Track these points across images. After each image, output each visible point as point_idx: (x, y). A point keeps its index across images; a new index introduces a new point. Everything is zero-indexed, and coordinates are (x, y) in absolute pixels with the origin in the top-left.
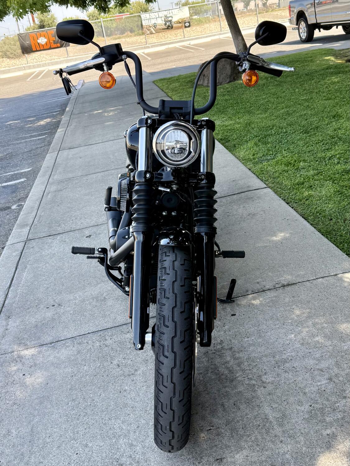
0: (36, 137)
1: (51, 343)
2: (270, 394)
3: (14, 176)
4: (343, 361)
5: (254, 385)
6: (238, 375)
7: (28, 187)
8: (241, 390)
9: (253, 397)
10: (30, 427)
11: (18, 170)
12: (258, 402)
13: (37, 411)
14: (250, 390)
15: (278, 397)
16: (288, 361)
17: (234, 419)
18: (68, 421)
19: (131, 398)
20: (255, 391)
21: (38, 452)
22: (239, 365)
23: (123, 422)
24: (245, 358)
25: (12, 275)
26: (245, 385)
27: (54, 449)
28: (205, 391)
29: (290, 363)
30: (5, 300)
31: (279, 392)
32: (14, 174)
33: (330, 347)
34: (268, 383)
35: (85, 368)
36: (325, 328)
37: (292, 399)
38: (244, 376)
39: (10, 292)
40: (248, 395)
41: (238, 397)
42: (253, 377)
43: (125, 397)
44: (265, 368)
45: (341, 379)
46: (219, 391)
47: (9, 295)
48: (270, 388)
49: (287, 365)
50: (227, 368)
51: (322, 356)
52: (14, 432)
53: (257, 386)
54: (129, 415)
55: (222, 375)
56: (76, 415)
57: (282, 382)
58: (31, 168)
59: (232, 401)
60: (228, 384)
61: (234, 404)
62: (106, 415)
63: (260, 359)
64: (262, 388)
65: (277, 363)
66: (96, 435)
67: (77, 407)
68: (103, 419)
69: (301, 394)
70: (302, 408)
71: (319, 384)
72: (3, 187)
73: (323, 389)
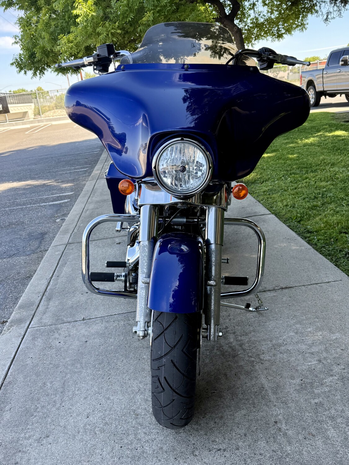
0: (79, 169)
2: (266, 369)
3: (59, 198)
4: (331, 348)
5: (253, 361)
6: (240, 353)
7: (71, 206)
8: (241, 364)
9: (252, 371)
10: (62, 381)
11: (63, 193)
12: (256, 374)
13: (68, 370)
14: (250, 364)
15: (274, 372)
16: (283, 345)
17: (234, 386)
18: (94, 379)
20: (253, 366)
21: (68, 401)
22: (241, 345)
23: (140, 383)
24: (246, 341)
25: (54, 268)
26: (245, 361)
27: (82, 399)
28: (210, 363)
29: (285, 347)
31: (274, 368)
32: (60, 196)
33: (321, 337)
34: (266, 360)
36: (317, 322)
37: (285, 374)
38: (245, 354)
40: (248, 368)
41: (239, 369)
42: (253, 355)
43: (143, 363)
44: (263, 349)
45: (329, 361)
46: (222, 364)
47: (51, 283)
48: (267, 364)
49: (283, 348)
50: (230, 347)
51: (313, 343)
52: (49, 385)
53: (255, 362)
54: (145, 377)
55: (226, 352)
56: (102, 375)
57: (278, 360)
58: (74, 192)
59: (233, 372)
60: (231, 359)
61: (236, 375)
62: (126, 376)
63: (259, 342)
64: (260, 364)
65: (273, 346)
66: (117, 391)
67: (103, 369)
68: (124, 379)
69: (294, 371)
70: (294, 382)
71: (310, 364)
72: (50, 205)
73: (313, 368)
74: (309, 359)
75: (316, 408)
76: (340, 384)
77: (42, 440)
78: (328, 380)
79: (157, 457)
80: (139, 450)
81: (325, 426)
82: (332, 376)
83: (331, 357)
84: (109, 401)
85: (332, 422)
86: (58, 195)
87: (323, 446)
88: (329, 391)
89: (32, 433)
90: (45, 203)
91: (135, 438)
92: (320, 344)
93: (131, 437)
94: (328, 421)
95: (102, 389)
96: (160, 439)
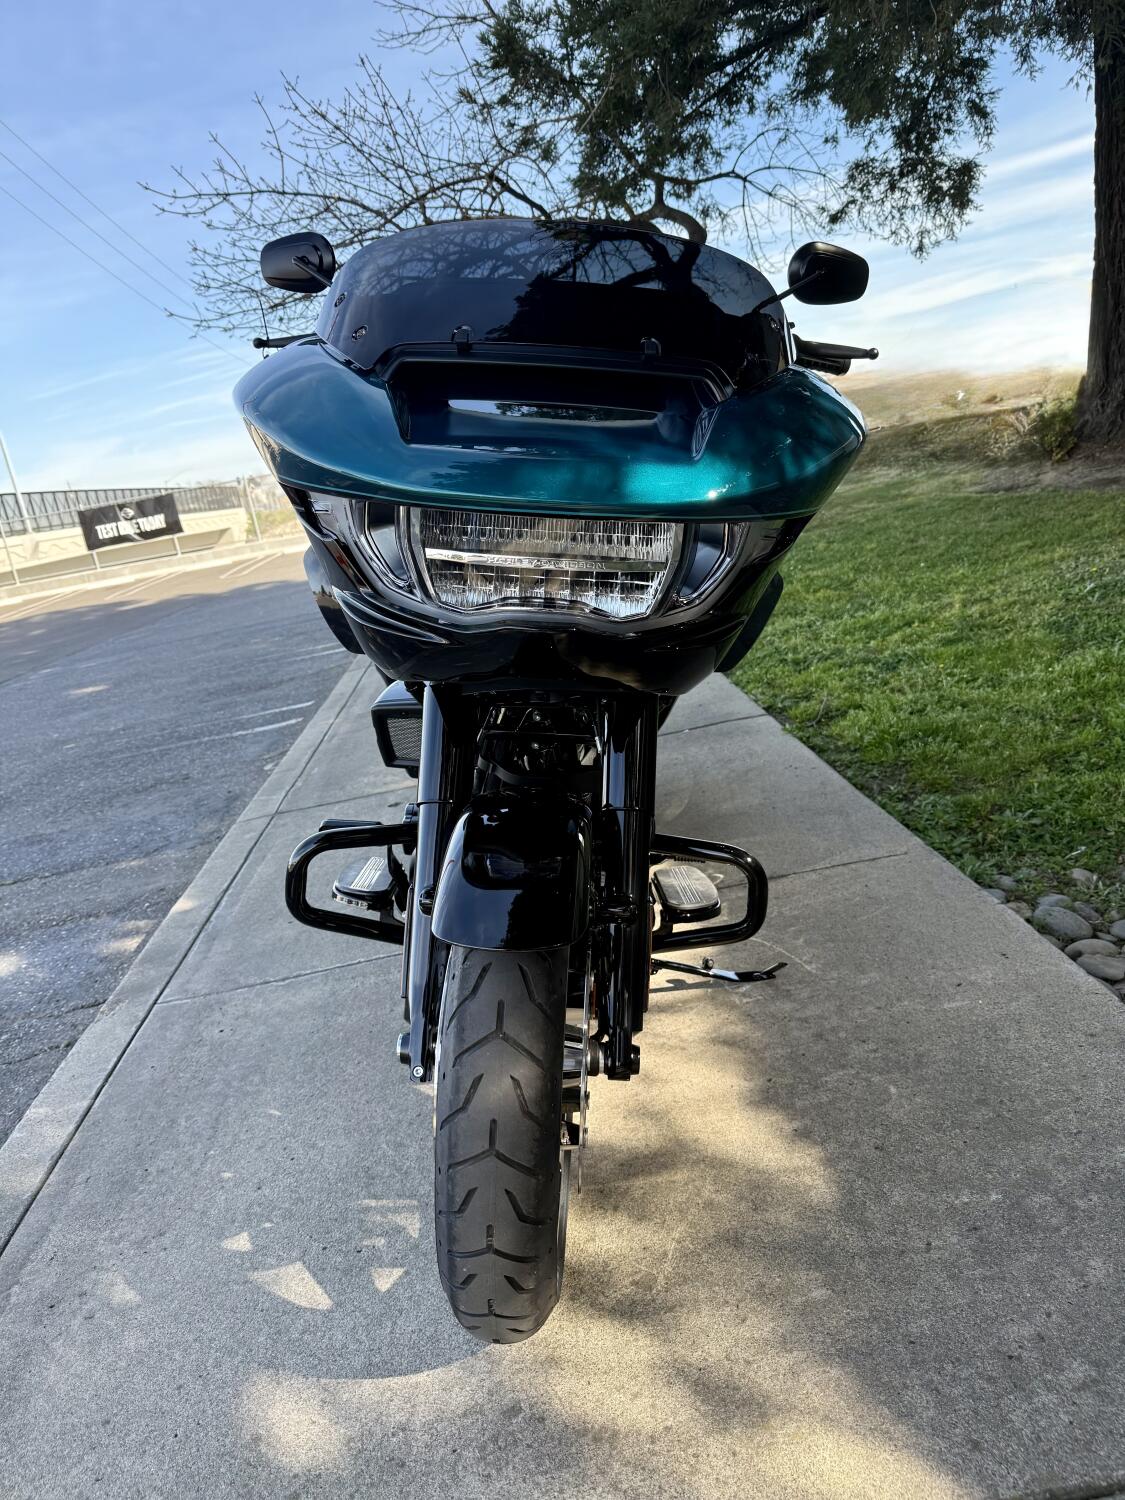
3: (279, 716)
32: (280, 711)
72: (256, 735)
77: (150, 1242)
78: (832, 1078)
86: (277, 710)
90: (245, 729)
93: (351, 1226)
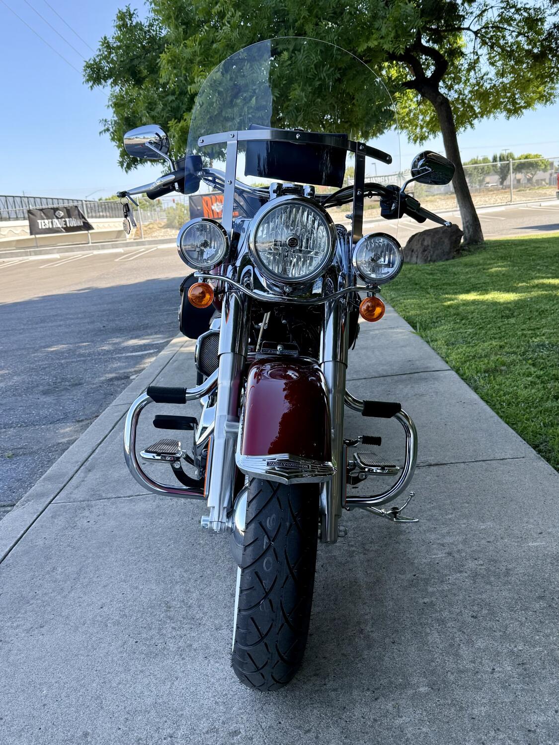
1: (129, 497)
2: (369, 561)
4: (473, 539)
5: (353, 551)
8: (335, 554)
9: (348, 562)
10: (79, 567)
12: (352, 566)
13: (91, 554)
14: (348, 555)
15: (378, 564)
18: (123, 565)
19: (203, 551)
23: (186, 571)
25: (107, 433)
27: (99, 588)
30: (91, 455)
31: (380, 560)
34: (371, 551)
35: (160, 521)
37: (394, 567)
39: (98, 448)
45: (463, 554)
47: (97, 451)
48: (371, 555)
52: (60, 570)
64: (362, 555)
66: (151, 579)
69: (407, 564)
70: (403, 577)
71: (434, 556)
72: (127, 357)
73: (437, 562)
74: (435, 551)
75: (423, 609)
76: (469, 582)
77: (34, 630)
79: (181, 655)
80: (159, 647)
81: (428, 630)
82: (461, 572)
83: (468, 550)
84: (135, 591)
85: (439, 626)
87: (416, 652)
88: (449, 590)
89: (22, 622)
90: (121, 353)
91: (158, 633)
92: (458, 534)
94: (434, 625)
95: (131, 576)
96: (193, 634)
